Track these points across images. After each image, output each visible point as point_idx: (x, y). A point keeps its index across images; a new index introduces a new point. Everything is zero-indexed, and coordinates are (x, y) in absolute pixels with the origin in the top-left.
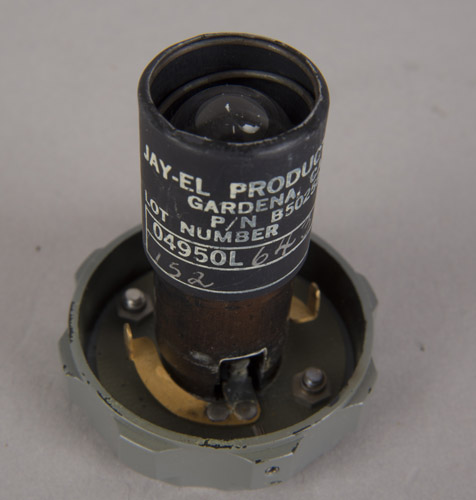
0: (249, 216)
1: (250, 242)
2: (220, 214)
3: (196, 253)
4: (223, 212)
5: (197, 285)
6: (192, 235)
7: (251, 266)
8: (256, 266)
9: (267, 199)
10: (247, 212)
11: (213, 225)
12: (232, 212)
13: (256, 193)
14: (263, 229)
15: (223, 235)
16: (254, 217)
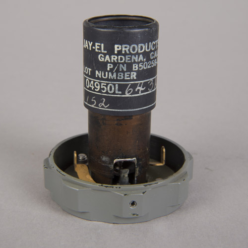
0: (123, 64)
1: (124, 80)
2: (111, 63)
3: (102, 87)
4: (112, 61)
5: (102, 107)
6: (100, 77)
7: (125, 94)
8: (127, 95)
9: (130, 56)
10: (122, 62)
11: (108, 69)
12: (116, 61)
13: (125, 51)
14: (129, 73)
15: (112, 75)
16: (125, 65)
